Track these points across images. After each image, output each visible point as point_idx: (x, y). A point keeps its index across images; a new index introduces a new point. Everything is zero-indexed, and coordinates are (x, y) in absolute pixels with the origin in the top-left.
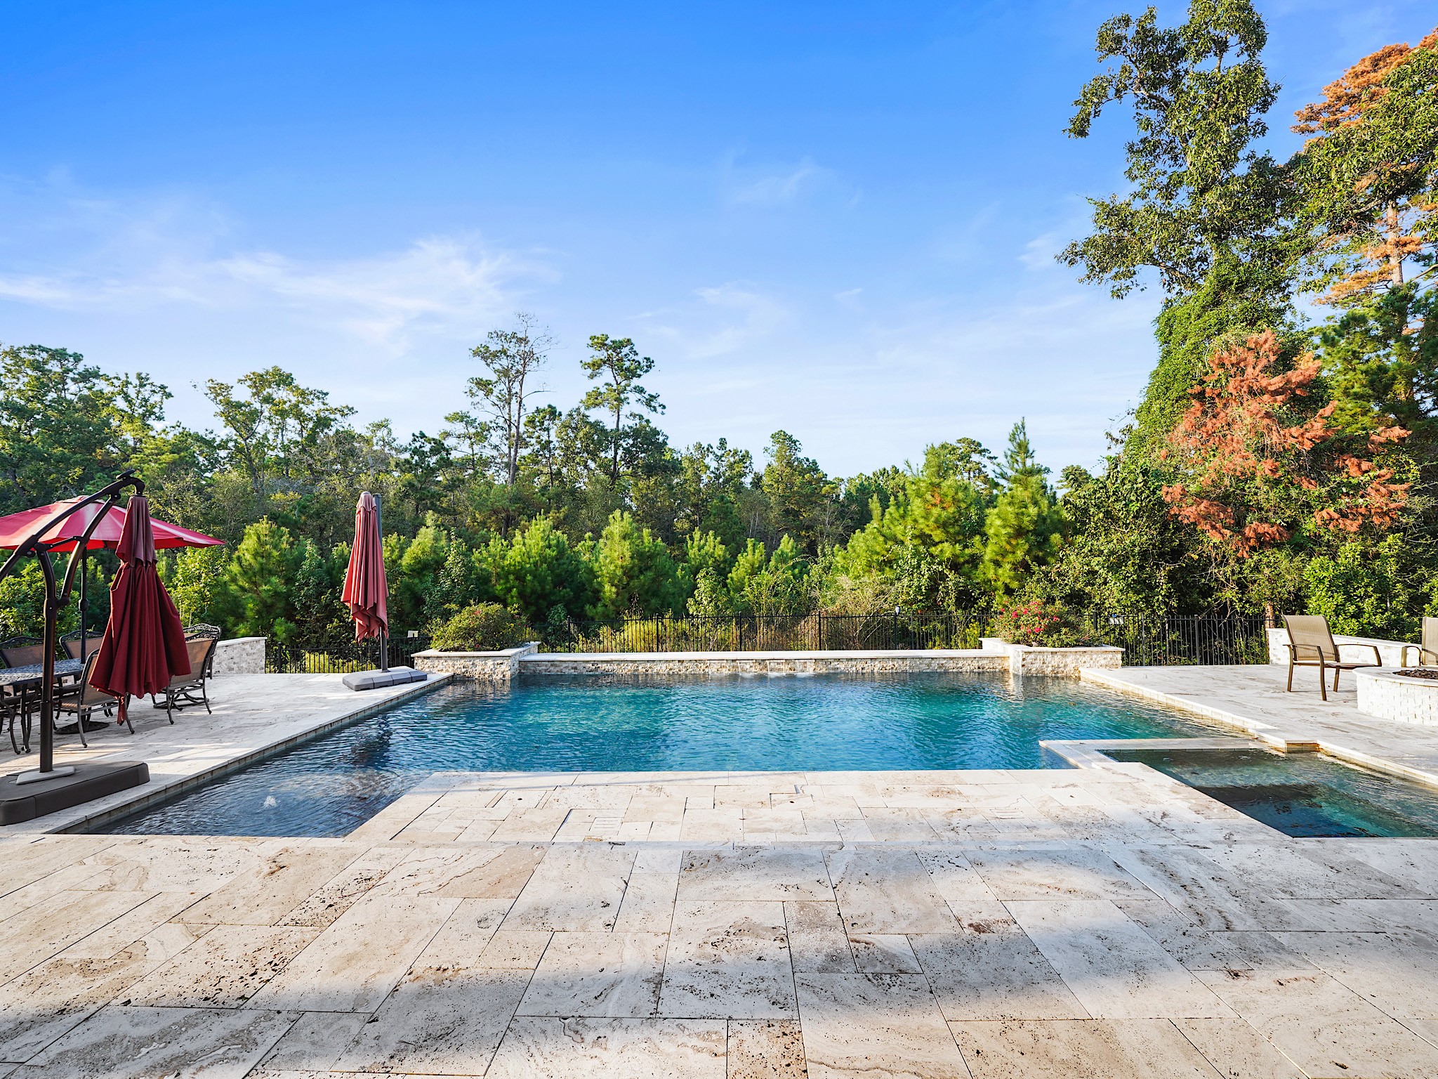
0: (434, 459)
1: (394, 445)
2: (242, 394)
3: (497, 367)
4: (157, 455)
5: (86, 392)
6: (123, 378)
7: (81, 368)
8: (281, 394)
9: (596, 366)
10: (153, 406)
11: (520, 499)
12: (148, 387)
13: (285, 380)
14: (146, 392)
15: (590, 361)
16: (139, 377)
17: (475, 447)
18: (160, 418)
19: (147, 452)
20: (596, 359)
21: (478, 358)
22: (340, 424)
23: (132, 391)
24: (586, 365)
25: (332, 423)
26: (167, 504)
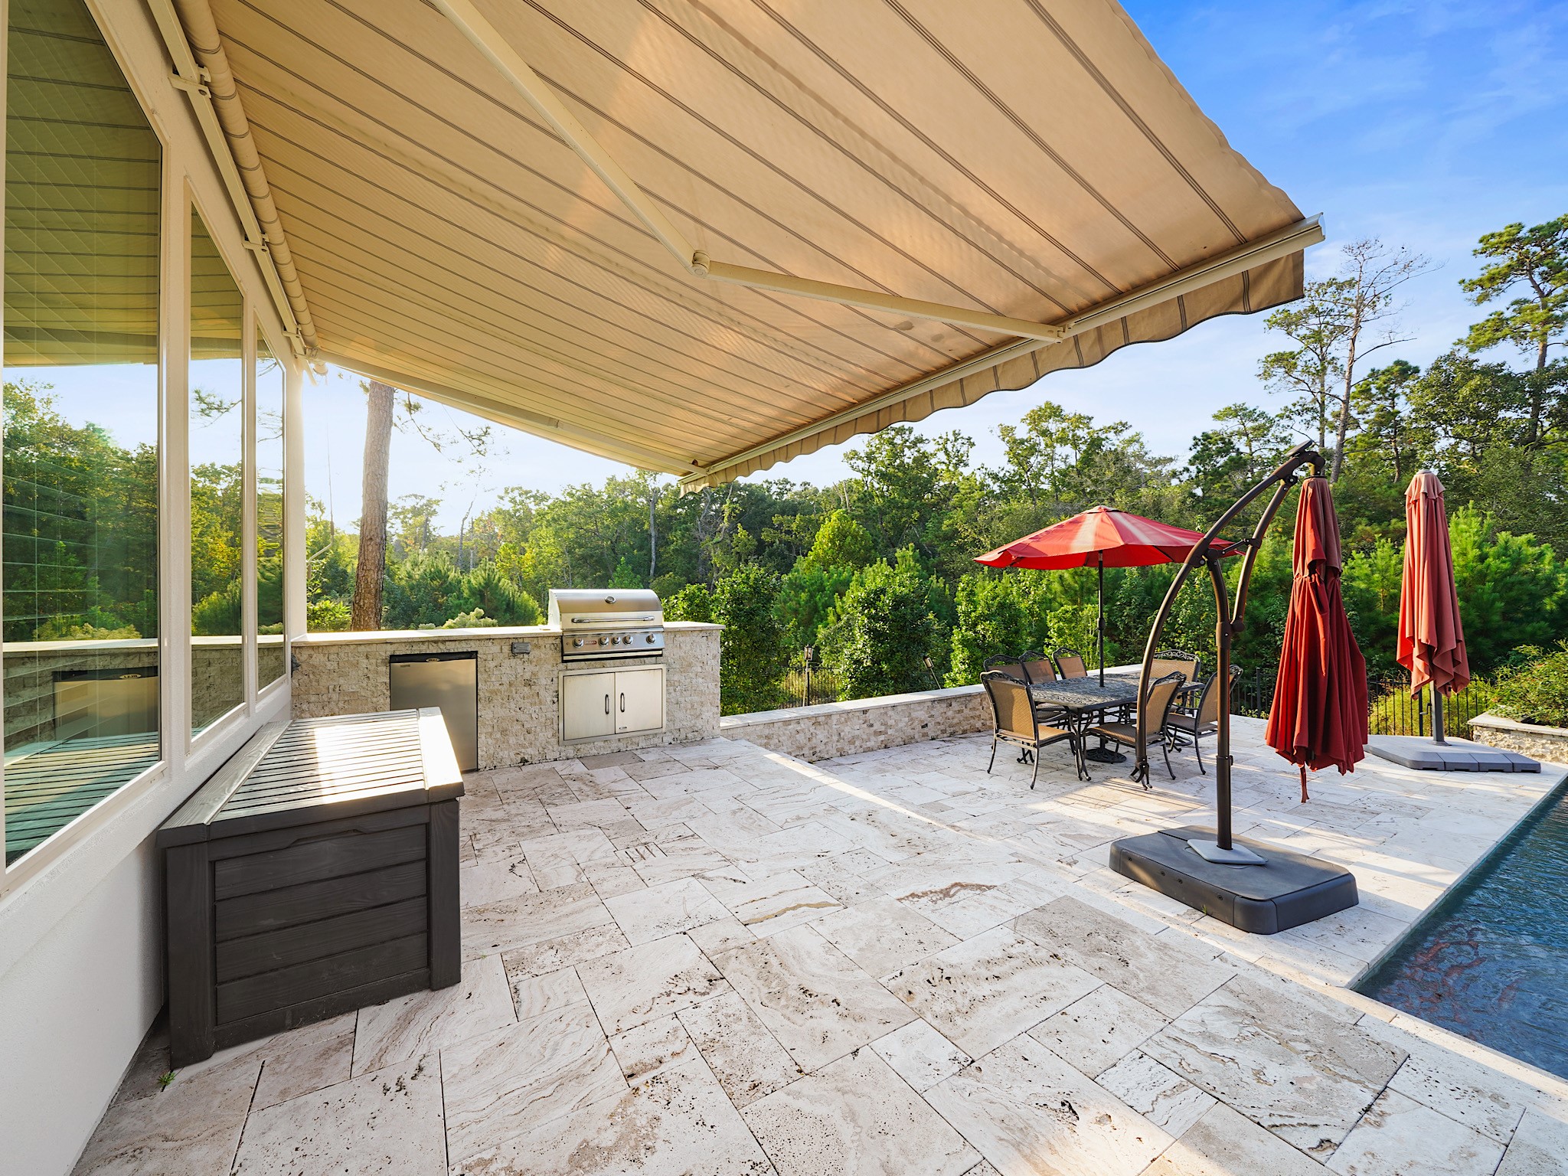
0: (1221, 461)
1: (1146, 458)
2: (1022, 432)
3: (1303, 331)
4: (970, 493)
5: (916, 454)
6: (945, 437)
7: (912, 438)
8: (1053, 426)
9: (1492, 283)
10: (962, 456)
11: (1351, 497)
12: (960, 441)
13: (1055, 412)
14: (958, 444)
15: (1476, 276)
16: (954, 434)
17: (1254, 444)
18: (966, 465)
19: (963, 492)
20: (1493, 270)
21: (1276, 329)
22: (1113, 442)
23: (949, 446)
24: (1470, 286)
25: (1103, 442)
26: (980, 533)
